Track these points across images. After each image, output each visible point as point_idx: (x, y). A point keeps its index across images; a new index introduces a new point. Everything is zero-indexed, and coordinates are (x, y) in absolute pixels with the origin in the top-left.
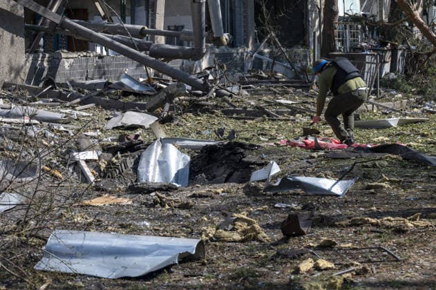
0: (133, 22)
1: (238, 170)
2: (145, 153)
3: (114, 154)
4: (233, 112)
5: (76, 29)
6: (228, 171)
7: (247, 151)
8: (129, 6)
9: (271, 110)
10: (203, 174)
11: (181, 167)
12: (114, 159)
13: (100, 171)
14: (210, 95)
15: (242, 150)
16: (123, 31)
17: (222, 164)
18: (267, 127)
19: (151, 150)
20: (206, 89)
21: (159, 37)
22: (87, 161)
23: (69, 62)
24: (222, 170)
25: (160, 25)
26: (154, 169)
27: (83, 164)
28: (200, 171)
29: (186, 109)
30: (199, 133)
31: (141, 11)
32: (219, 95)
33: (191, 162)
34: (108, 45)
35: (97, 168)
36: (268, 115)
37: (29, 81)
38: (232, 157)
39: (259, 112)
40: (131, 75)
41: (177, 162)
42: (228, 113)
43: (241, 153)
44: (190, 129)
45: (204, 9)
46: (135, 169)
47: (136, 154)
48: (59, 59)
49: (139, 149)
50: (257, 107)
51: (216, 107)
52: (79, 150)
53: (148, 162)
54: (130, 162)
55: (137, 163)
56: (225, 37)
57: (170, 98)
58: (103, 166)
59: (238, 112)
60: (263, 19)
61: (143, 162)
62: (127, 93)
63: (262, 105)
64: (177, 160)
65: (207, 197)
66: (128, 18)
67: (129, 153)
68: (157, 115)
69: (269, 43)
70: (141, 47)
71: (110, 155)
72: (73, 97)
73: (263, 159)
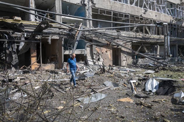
0: (153, 53)
1: (171, 87)
2: (147, 81)
3: (140, 81)
4: (172, 70)
5: (141, 55)
6: (169, 87)
7: (174, 83)
8: (152, 51)
9: (181, 70)
10: (162, 88)
11: (156, 85)
12: (140, 82)
13: (136, 85)
14: (167, 67)
15: (173, 82)
16: (150, 55)
17: (167, 85)
18: (180, 74)
19: (149, 80)
20: (166, 65)
21: (158, 56)
22: (133, 83)
23: (140, 61)
24: (167, 87)
25: (158, 53)
26: (150, 85)
27: (132, 83)
28: (161, 87)
29: (161, 70)
30: (164, 75)
31: (155, 51)
32: (169, 67)
33: (159, 84)
34: (148, 58)
35: (135, 84)
36: (181, 71)
37: (132, 64)
38: (170, 84)
39: (178, 70)
40: (151, 63)
41: (156, 84)
42: (171, 70)
43: (172, 83)
44: (162, 74)
45: (166, 50)
46: (145, 85)
47: (145, 81)
48: (138, 60)
49: (146, 80)
50: (178, 69)
51: (168, 69)
52: (132, 80)
53: (148, 84)
54: (144, 83)
55: (145, 83)
56: (171, 55)
57: (158, 67)
58: (137, 84)
59: (173, 70)
60: (180, 52)
61: (147, 83)
62: (149, 66)
63: (179, 69)
64: (156, 83)
65: (158, 102)
66: (152, 53)
67: (144, 81)
68: (155, 71)
69: (181, 56)
70: (153, 58)
71: (139, 81)
72: (139, 67)
73: (179, 85)
